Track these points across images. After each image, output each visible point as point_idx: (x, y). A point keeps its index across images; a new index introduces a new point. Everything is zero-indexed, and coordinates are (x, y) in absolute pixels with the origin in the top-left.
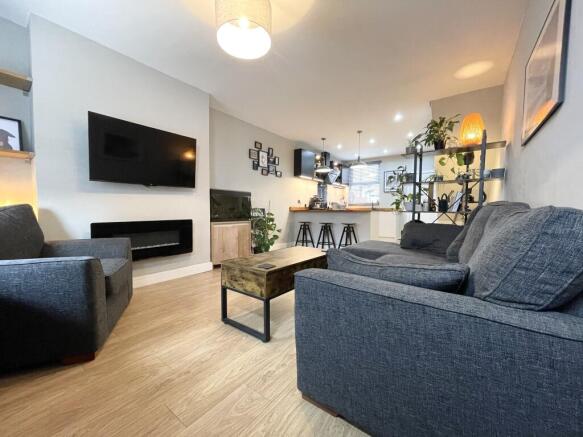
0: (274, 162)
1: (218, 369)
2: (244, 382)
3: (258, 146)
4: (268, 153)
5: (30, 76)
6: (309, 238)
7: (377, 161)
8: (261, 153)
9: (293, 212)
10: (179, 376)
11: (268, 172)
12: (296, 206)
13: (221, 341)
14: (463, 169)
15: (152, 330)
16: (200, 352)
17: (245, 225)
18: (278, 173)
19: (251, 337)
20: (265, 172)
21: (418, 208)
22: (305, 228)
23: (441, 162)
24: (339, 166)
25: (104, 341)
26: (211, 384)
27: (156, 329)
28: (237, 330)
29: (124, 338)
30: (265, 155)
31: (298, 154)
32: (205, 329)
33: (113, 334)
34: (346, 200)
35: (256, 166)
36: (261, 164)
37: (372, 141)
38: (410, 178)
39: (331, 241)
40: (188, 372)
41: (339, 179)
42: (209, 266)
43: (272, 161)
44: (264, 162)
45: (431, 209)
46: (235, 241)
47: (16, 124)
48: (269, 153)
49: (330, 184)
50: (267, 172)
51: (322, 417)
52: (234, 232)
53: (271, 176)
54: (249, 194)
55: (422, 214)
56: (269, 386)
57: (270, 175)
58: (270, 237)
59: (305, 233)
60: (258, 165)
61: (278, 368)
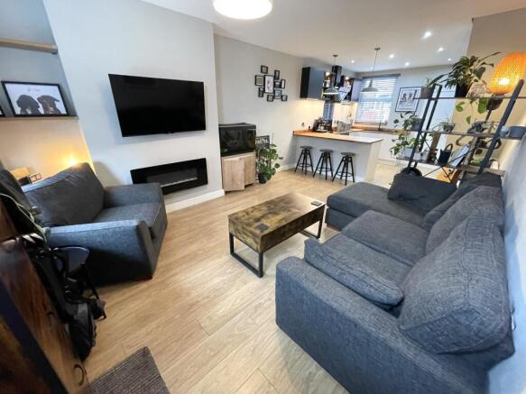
0: (280, 86)
1: (227, 297)
2: (243, 310)
3: (264, 69)
4: (274, 76)
5: (55, 44)
6: (309, 162)
7: (395, 74)
8: (267, 78)
9: (296, 136)
10: (203, 299)
11: (274, 97)
12: (299, 128)
13: (230, 273)
14: (481, 117)
15: (183, 258)
16: (217, 280)
17: (251, 156)
18: (284, 98)
19: (250, 272)
20: (270, 98)
21: (417, 156)
22: (307, 152)
23: (459, 108)
24: (351, 80)
25: (156, 265)
26: (223, 308)
27: (187, 256)
28: (240, 264)
29: (168, 262)
30: (271, 79)
31: (306, 73)
32: (218, 261)
33: (160, 258)
34: (353, 117)
35: (261, 93)
36: (267, 91)
37: (392, 56)
38: (416, 124)
39: (329, 166)
40: (208, 297)
41: (349, 97)
42: (221, 192)
43: (278, 85)
44: (269, 89)
45: (430, 160)
46: (242, 172)
47: (56, 88)
48: (276, 78)
49: (339, 102)
50: (272, 98)
51: (289, 343)
52: (241, 163)
53: (277, 101)
54: (255, 127)
55: (419, 164)
56: (260, 314)
57: (275, 100)
58: (273, 166)
59: (305, 158)
60: (264, 91)
61: (265, 301)
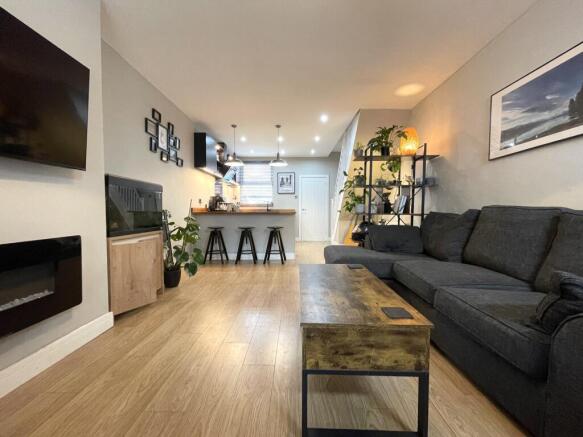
0: (175, 145)
3: (157, 116)
4: (168, 130)
8: (160, 128)
9: (195, 214)
11: (168, 157)
12: (197, 206)
18: (180, 162)
20: (164, 157)
23: (382, 167)
30: (165, 132)
35: (154, 147)
36: (160, 145)
41: (235, 178)
42: (108, 319)
43: (173, 143)
44: (163, 142)
50: (166, 157)
53: (172, 164)
54: (161, 189)
57: (170, 162)
60: (157, 145)
